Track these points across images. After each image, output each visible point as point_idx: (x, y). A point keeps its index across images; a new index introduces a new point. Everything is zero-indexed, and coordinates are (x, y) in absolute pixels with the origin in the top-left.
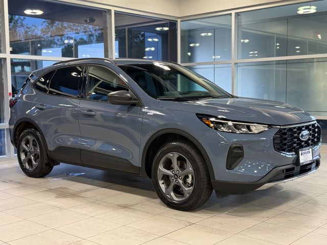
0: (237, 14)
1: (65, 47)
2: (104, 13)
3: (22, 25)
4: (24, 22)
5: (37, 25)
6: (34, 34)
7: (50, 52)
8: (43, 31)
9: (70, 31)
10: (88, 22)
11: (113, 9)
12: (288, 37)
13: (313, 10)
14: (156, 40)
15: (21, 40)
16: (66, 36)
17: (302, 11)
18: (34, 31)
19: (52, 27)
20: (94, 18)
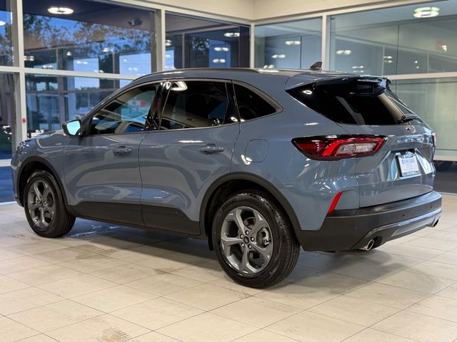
0: (331, 18)
1: (106, 56)
2: (151, 13)
3: (48, 27)
4: (50, 23)
5: (68, 27)
6: (64, 39)
7: (86, 63)
8: (76, 35)
9: (112, 36)
10: (133, 24)
11: (163, 9)
12: (399, 48)
13: (434, 12)
14: (226, 49)
15: (46, 48)
16: (107, 42)
17: (419, 13)
18: (64, 35)
19: (88, 30)
20: (141, 19)
